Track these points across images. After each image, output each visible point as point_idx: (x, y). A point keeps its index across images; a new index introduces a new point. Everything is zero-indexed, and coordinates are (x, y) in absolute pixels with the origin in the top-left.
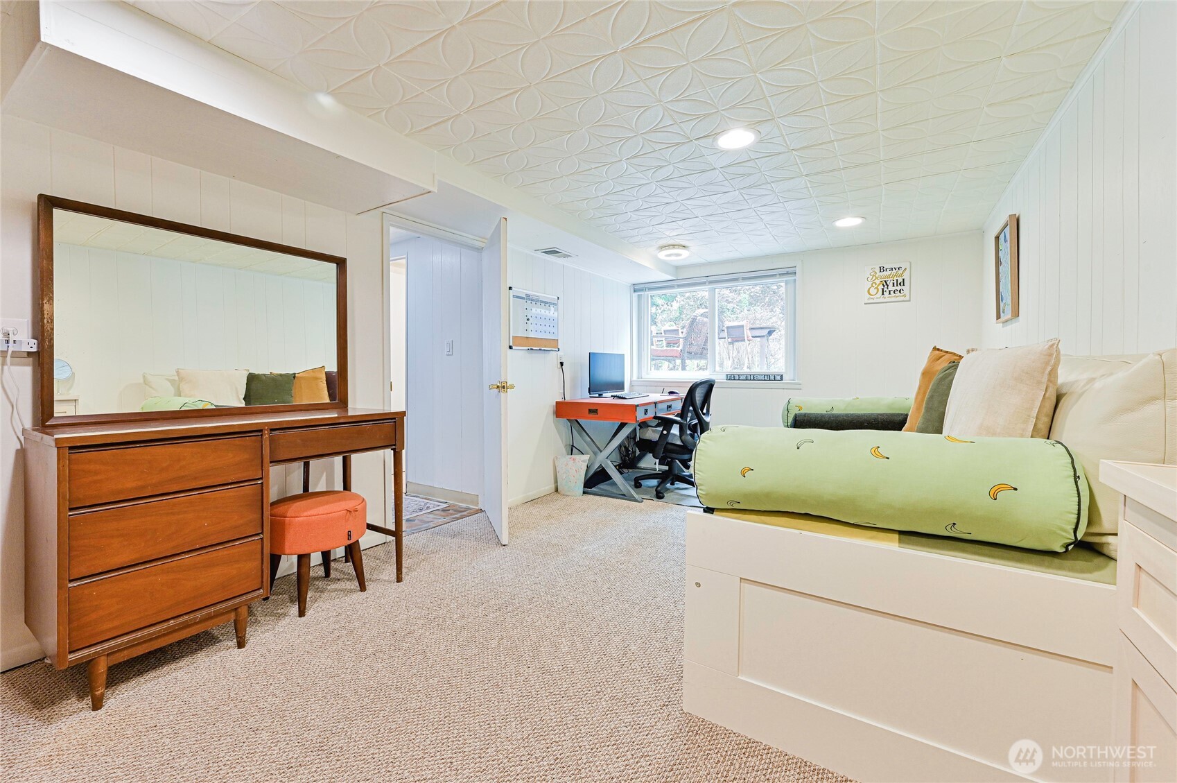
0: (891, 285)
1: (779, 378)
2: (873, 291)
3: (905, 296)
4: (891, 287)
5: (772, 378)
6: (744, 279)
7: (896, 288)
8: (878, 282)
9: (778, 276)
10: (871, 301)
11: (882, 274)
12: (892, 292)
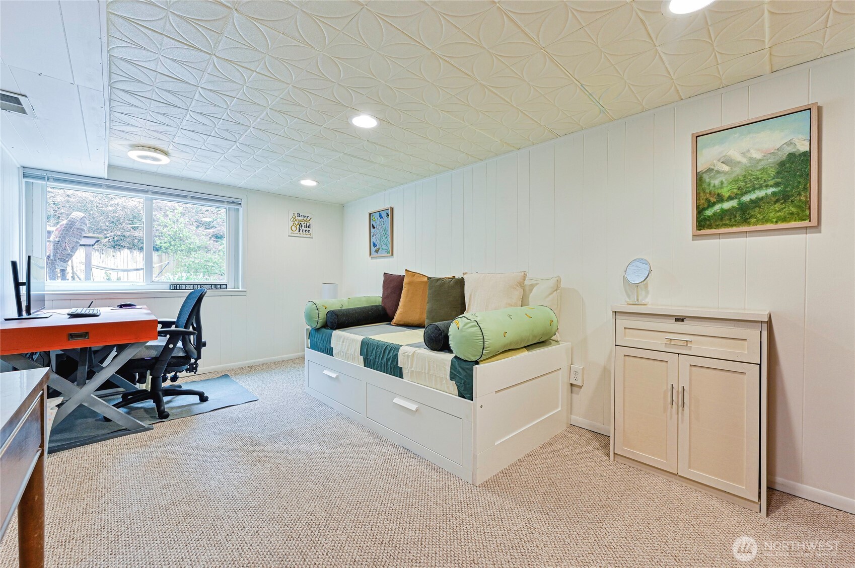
0: (303, 227)
1: (224, 287)
2: (294, 228)
3: (310, 234)
4: (303, 228)
5: (219, 287)
6: (192, 197)
7: (306, 229)
8: (297, 223)
9: (226, 203)
10: (293, 235)
11: (299, 218)
12: (304, 231)
